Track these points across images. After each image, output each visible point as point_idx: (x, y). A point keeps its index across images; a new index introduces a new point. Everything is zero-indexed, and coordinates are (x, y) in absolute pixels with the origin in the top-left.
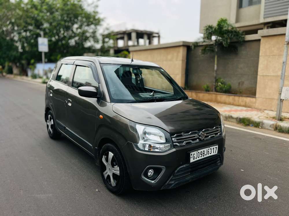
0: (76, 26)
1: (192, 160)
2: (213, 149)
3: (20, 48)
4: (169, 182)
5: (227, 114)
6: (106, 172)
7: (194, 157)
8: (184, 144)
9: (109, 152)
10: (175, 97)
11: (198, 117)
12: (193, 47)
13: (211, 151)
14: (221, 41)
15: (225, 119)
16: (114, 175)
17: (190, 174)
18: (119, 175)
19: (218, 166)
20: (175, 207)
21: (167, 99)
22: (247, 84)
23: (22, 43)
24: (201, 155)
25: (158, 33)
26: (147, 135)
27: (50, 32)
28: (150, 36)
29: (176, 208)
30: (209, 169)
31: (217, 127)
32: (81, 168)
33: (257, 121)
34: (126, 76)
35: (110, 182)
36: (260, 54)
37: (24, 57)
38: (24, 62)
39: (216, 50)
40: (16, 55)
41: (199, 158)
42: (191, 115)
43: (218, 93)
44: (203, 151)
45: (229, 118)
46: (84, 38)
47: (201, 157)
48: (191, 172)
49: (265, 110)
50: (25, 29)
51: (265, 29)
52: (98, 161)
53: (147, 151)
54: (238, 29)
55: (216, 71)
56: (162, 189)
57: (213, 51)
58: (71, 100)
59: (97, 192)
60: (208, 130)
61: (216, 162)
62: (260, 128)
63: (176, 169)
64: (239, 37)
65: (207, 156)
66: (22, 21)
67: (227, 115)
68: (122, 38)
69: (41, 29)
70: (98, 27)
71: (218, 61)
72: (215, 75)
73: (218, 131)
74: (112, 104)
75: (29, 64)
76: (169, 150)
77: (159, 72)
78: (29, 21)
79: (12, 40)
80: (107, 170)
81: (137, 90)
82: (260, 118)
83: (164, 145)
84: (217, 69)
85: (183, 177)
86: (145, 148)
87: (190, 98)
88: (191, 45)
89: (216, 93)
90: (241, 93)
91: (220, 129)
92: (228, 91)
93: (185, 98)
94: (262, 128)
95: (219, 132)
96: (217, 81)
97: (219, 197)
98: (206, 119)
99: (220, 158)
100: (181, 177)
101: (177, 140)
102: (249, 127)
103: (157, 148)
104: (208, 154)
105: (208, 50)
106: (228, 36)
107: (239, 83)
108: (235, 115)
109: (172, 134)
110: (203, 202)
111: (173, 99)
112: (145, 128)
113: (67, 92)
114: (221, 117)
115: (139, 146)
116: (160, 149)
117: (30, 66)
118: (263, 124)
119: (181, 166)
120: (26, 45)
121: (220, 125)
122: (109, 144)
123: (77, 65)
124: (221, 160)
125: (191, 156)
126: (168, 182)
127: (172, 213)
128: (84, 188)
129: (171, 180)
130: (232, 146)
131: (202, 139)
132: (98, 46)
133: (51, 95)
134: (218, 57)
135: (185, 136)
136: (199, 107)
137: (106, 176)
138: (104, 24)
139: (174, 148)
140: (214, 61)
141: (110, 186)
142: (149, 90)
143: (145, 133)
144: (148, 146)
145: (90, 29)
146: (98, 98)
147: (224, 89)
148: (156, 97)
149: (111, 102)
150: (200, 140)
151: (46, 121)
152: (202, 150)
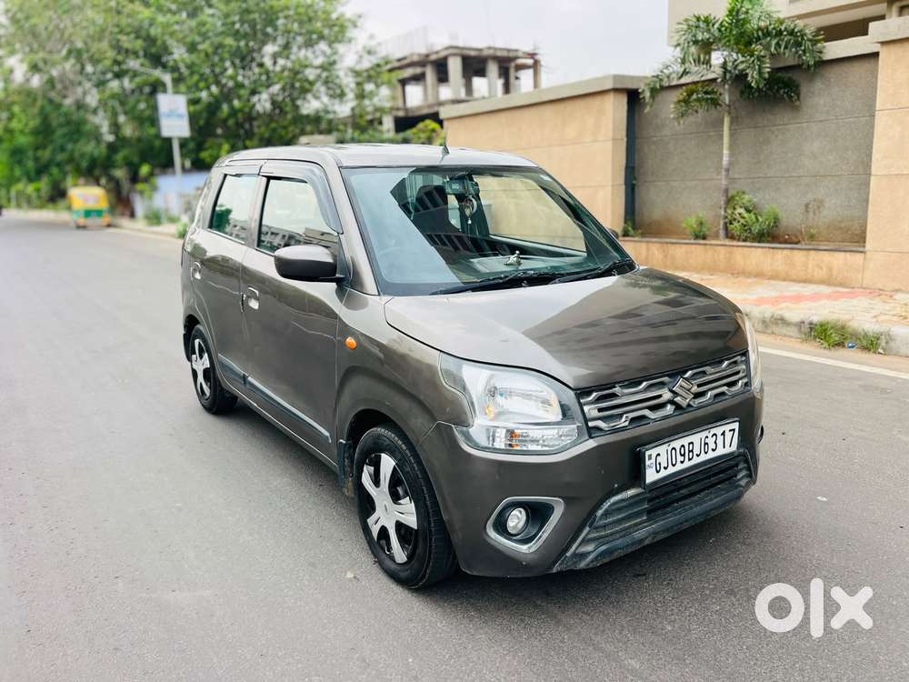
0: (270, 49)
1: (651, 476)
2: (723, 434)
3: (105, 128)
4: (577, 548)
5: (768, 311)
6: (376, 519)
7: (660, 464)
8: (623, 422)
9: (383, 455)
10: (592, 266)
11: (670, 331)
12: (647, 94)
13: (715, 442)
14: (741, 67)
15: (760, 327)
16: (400, 526)
17: (645, 518)
18: (416, 528)
19: (742, 489)
20: (601, 628)
21: (562, 275)
22: (833, 208)
23: (109, 114)
24: (681, 455)
25: (532, 55)
26: (499, 399)
27: (192, 73)
28: (507, 65)
29: (604, 631)
30: (711, 500)
31: (735, 362)
32: (301, 503)
33: (870, 330)
34: (429, 204)
35: (390, 548)
36: (878, 106)
37: (119, 157)
38: (120, 173)
39: (726, 98)
40: (96, 153)
41: (674, 465)
42: (648, 325)
43: (735, 243)
44: (689, 444)
45: (774, 324)
46: (298, 85)
47: (682, 462)
48: (649, 512)
49: (897, 291)
50: (116, 69)
51: (891, 17)
52: (350, 483)
53: (499, 449)
54: (800, 23)
55: (727, 170)
56: (554, 570)
57: (715, 103)
58: (257, 292)
59: (350, 580)
60: (704, 372)
61: (732, 477)
62: (879, 353)
63: (598, 506)
64: (804, 51)
65: (703, 457)
66: (105, 45)
67: (768, 315)
68: (419, 78)
69: (164, 66)
70: (341, 48)
71: (732, 135)
72: (724, 182)
73: (738, 373)
74: (385, 298)
75: (135, 178)
76: (574, 444)
77: (534, 184)
78: (126, 41)
79: (80, 106)
80: (379, 512)
81: (467, 248)
82: (880, 318)
83: (556, 431)
84: (731, 163)
85: (622, 530)
86: (494, 440)
87: (641, 268)
88: (642, 87)
89: (728, 242)
90: (812, 237)
91: (744, 367)
92: (770, 235)
93: (625, 266)
94: (886, 352)
95: (740, 379)
96: (730, 201)
97: (747, 590)
98: (695, 335)
99: (746, 461)
100: (617, 532)
101: (600, 410)
102: (841, 352)
103: (535, 441)
104: (706, 453)
105: (698, 100)
106: (767, 47)
107: (807, 206)
108: (795, 313)
109: (582, 393)
110: (693, 610)
111: (585, 274)
112: (491, 377)
113: (244, 264)
114: (748, 327)
115: (473, 436)
116: (544, 441)
117: (140, 186)
118: (890, 338)
119: (614, 495)
120: (122, 119)
121: (745, 354)
122: (380, 430)
123: (269, 178)
124: (749, 469)
125: (648, 463)
126: (574, 548)
127: (591, 648)
128: (310, 568)
129: (585, 542)
130: (788, 418)
131: (684, 403)
132: (343, 109)
133: (198, 276)
134: (732, 123)
135: (625, 395)
136: (672, 295)
137: (375, 531)
138: (360, 37)
139: (591, 437)
140: (721, 137)
141: (388, 563)
142: (505, 247)
143: (493, 392)
144: (503, 435)
145: (316, 56)
146: (338, 281)
147: (756, 229)
148: (525, 271)
149: (379, 295)
150: (678, 407)
151: (189, 359)
152: (685, 441)
